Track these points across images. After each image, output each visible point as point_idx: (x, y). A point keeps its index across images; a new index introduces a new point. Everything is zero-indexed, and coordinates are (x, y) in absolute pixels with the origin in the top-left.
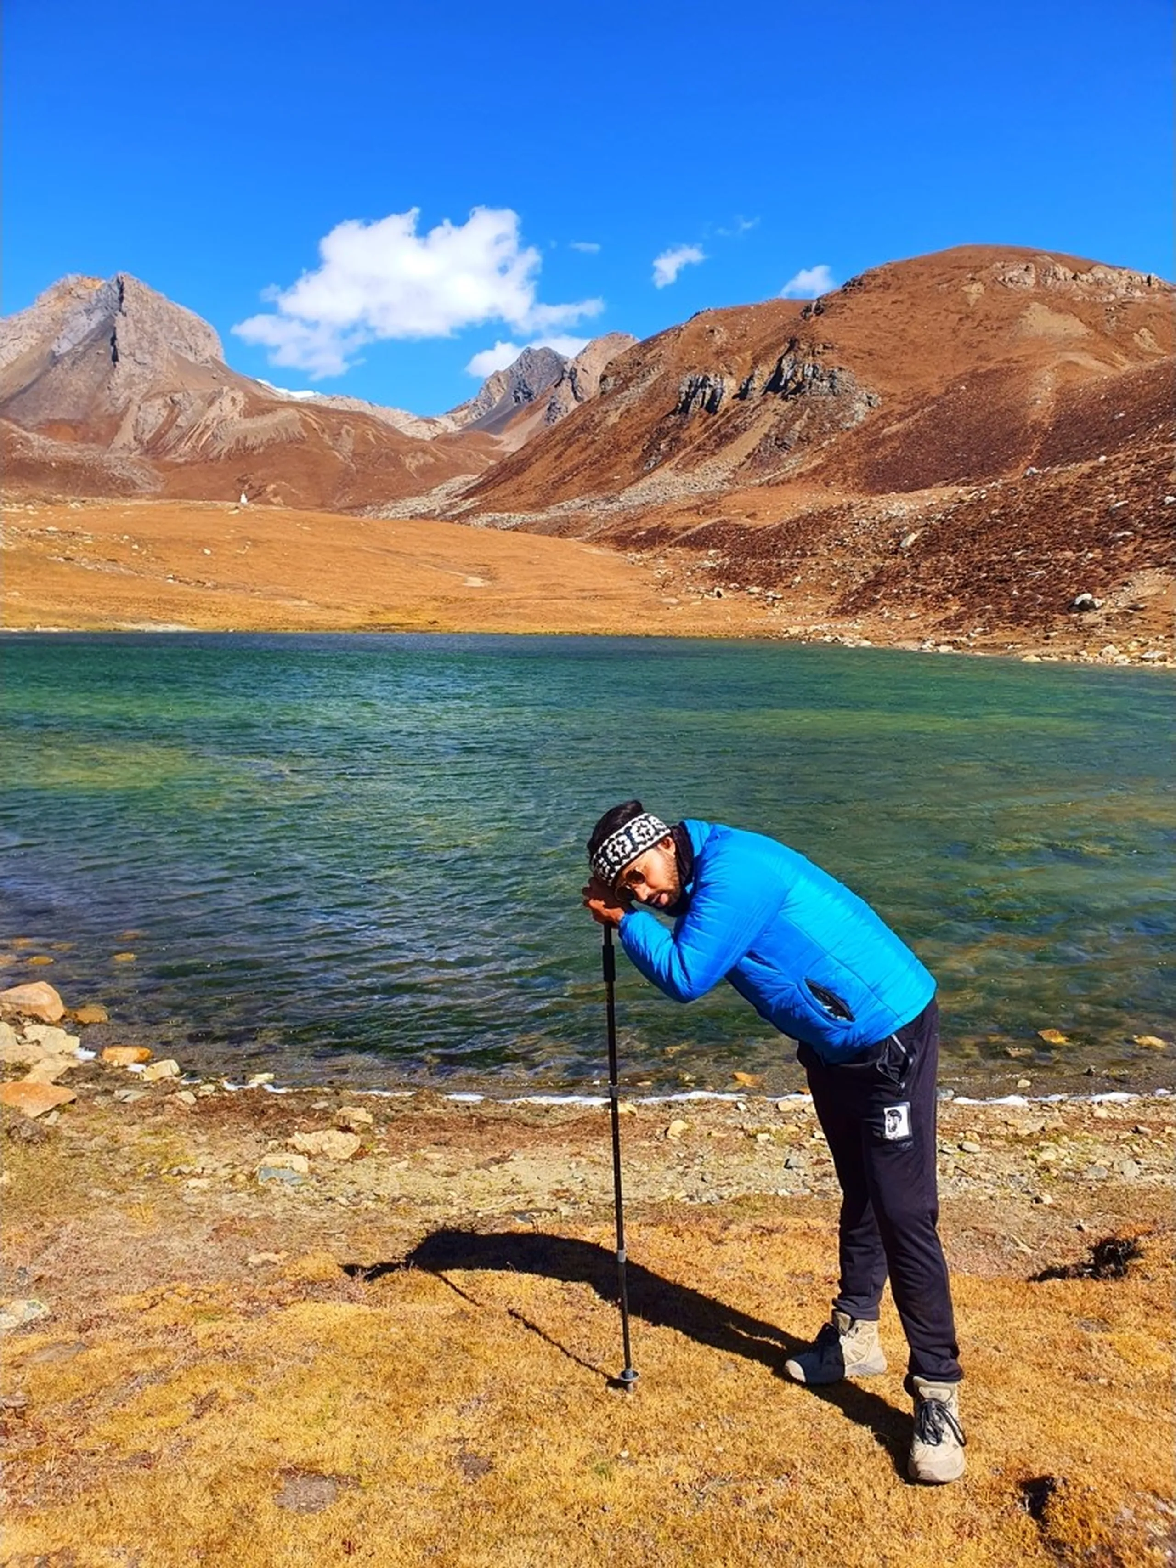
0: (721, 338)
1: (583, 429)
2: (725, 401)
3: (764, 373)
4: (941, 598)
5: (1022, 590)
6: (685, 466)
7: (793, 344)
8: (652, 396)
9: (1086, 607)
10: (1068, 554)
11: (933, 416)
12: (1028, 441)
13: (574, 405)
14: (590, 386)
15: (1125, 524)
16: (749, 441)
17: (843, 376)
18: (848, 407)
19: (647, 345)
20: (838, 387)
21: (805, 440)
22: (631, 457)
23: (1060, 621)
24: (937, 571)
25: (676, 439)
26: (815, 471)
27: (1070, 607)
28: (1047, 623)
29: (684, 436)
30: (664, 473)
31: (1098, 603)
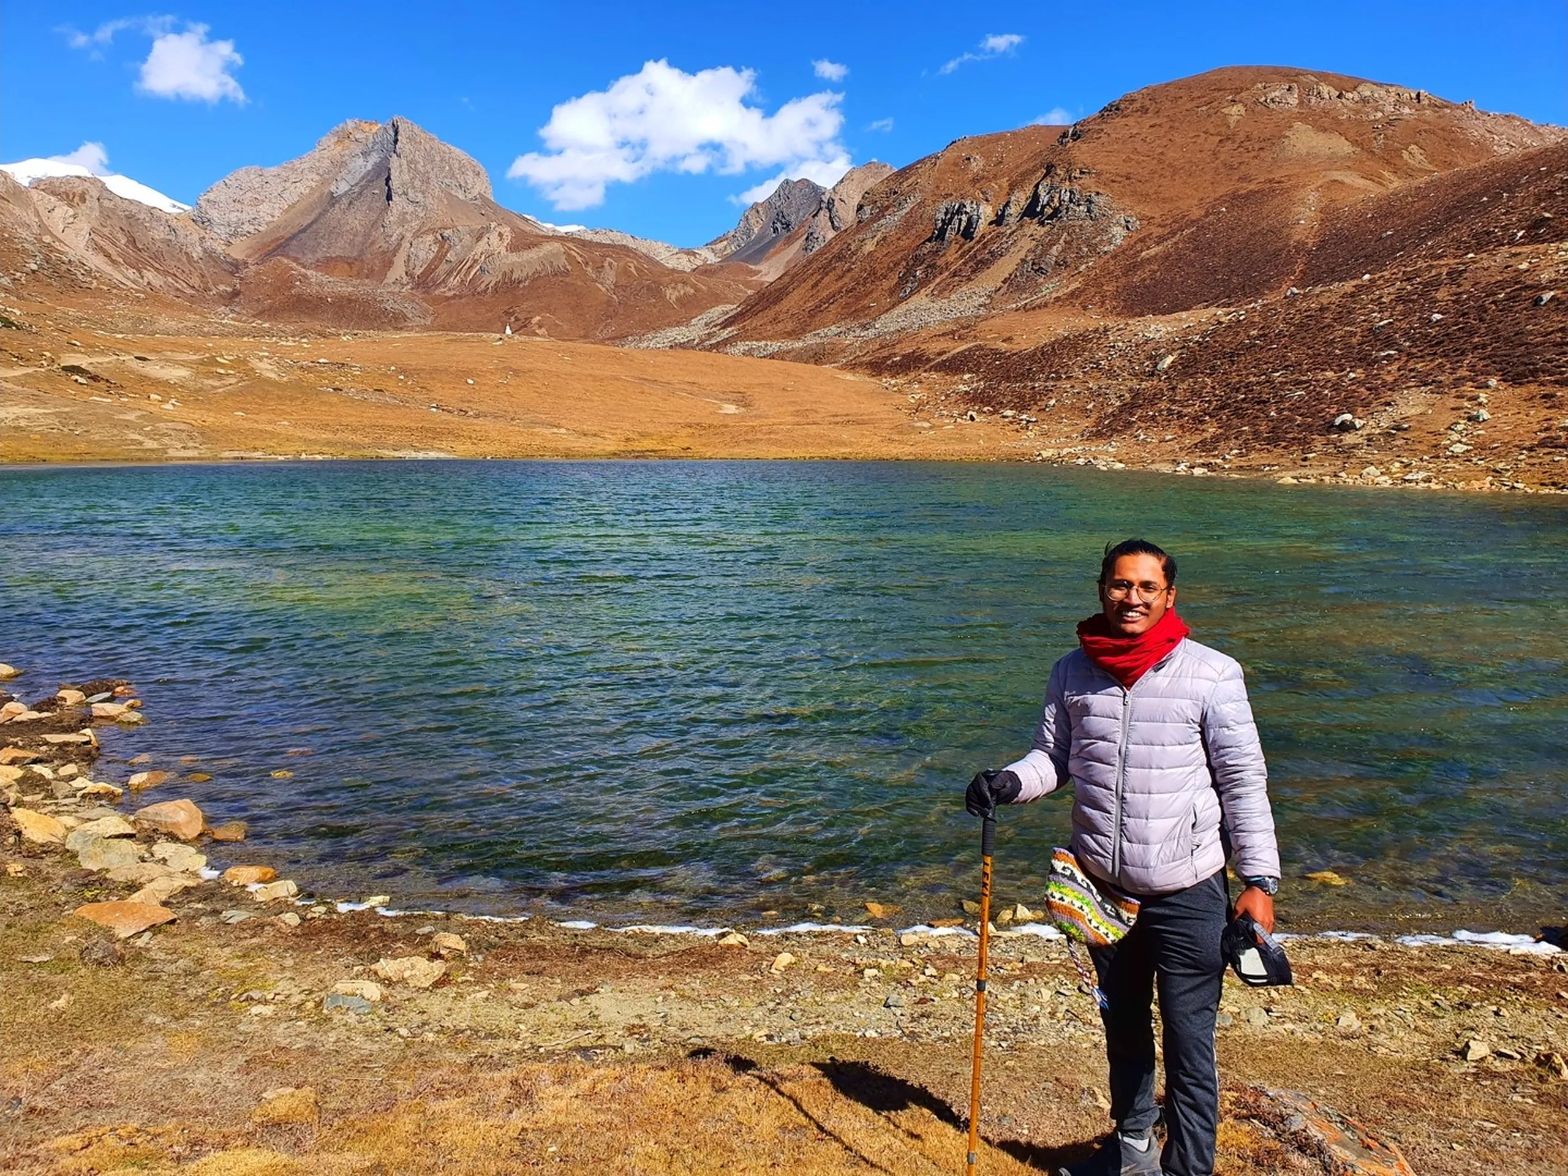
0: (977, 165)
1: (839, 257)
2: (982, 227)
3: (1021, 199)
4: (1198, 420)
5: (1280, 411)
6: (942, 291)
7: (1050, 169)
8: (908, 224)
9: (1346, 427)
10: (1329, 374)
11: (1193, 238)
12: (1290, 262)
13: (831, 234)
14: (847, 215)
15: (1389, 343)
16: (1006, 266)
17: (1100, 200)
18: (1105, 231)
19: (903, 173)
20: (1096, 210)
21: (1061, 264)
22: (886, 284)
23: (1318, 442)
24: (1193, 392)
25: (932, 266)
26: (1072, 294)
27: (1330, 427)
28: (1305, 445)
29: (940, 262)
30: (921, 300)
31: (1358, 423)
